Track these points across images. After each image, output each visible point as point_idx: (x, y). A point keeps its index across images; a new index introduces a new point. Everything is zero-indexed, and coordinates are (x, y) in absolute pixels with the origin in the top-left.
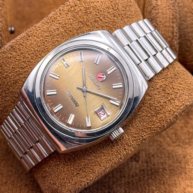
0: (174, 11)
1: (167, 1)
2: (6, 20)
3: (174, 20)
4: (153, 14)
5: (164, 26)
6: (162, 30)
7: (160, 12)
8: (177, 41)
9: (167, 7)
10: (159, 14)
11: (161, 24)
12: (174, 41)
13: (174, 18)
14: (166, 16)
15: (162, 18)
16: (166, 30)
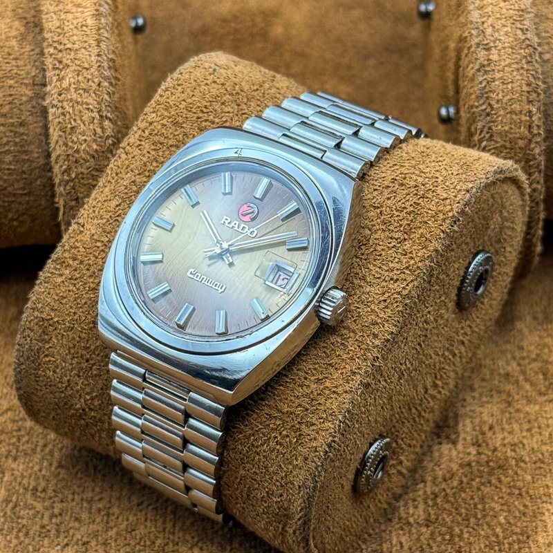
0: (532, 75)
1: (514, 51)
3: (531, 95)
4: (481, 83)
5: (507, 111)
6: (505, 121)
7: (497, 77)
8: (540, 146)
9: (515, 66)
10: (494, 82)
11: (499, 107)
12: (533, 146)
13: (532, 92)
14: (512, 88)
15: (503, 92)
16: (512, 122)
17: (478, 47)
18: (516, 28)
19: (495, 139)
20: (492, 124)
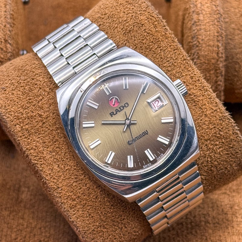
0: (220, 28)
1: (211, 16)
2: (17, 42)
3: (219, 38)
4: (194, 31)
5: (207, 45)
6: (205, 50)
7: (202, 28)
8: (222, 63)
9: (211, 23)
10: (201, 30)
11: (203, 43)
12: (219, 63)
13: (219, 36)
14: (210, 34)
15: (205, 35)
16: (209, 50)
17: (193, 13)
18: (213, 5)
19: (200, 58)
20: (199, 51)
